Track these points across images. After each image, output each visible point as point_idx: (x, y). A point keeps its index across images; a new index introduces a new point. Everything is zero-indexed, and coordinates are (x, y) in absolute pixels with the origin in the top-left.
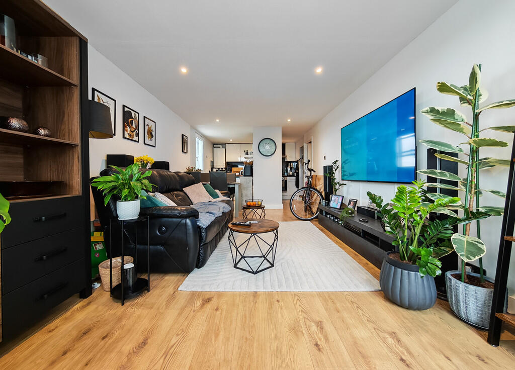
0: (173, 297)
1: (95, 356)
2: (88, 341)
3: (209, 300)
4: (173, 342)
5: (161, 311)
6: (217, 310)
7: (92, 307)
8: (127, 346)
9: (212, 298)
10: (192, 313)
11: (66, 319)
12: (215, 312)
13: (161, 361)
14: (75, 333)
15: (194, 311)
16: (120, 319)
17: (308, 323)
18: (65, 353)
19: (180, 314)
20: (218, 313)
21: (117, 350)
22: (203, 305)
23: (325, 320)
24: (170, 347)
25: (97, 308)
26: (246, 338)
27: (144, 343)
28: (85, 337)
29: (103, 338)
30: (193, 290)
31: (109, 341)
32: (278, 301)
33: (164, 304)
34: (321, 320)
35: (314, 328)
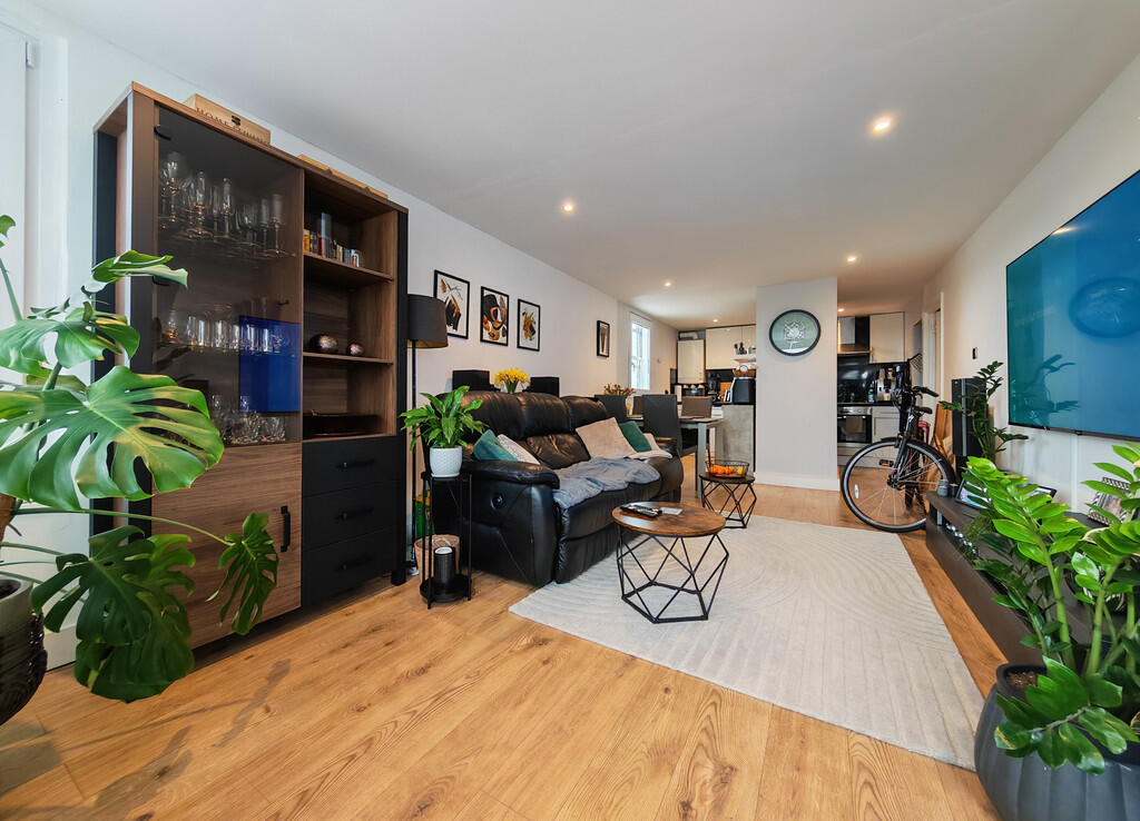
0: (496, 618)
1: (369, 662)
2: (373, 641)
3: (545, 642)
4: (457, 684)
5: (468, 634)
6: (545, 663)
7: (397, 599)
8: (405, 665)
9: (551, 640)
10: (506, 654)
11: (367, 605)
12: (540, 664)
13: (429, 702)
14: (365, 626)
15: (511, 651)
16: (417, 626)
17: (701, 757)
18: (346, 646)
19: (489, 648)
20: (544, 669)
21: (391, 665)
22: (529, 646)
23: (746, 770)
24: (450, 688)
25: (400, 603)
26: (561, 729)
27: (423, 671)
28: (371, 635)
29: (387, 645)
30: (531, 617)
31: (391, 650)
32: (667, 690)
33: (477, 625)
34: (735, 765)
35: (707, 772)
